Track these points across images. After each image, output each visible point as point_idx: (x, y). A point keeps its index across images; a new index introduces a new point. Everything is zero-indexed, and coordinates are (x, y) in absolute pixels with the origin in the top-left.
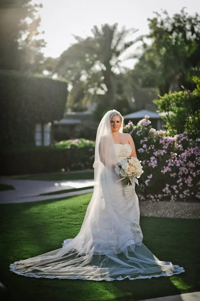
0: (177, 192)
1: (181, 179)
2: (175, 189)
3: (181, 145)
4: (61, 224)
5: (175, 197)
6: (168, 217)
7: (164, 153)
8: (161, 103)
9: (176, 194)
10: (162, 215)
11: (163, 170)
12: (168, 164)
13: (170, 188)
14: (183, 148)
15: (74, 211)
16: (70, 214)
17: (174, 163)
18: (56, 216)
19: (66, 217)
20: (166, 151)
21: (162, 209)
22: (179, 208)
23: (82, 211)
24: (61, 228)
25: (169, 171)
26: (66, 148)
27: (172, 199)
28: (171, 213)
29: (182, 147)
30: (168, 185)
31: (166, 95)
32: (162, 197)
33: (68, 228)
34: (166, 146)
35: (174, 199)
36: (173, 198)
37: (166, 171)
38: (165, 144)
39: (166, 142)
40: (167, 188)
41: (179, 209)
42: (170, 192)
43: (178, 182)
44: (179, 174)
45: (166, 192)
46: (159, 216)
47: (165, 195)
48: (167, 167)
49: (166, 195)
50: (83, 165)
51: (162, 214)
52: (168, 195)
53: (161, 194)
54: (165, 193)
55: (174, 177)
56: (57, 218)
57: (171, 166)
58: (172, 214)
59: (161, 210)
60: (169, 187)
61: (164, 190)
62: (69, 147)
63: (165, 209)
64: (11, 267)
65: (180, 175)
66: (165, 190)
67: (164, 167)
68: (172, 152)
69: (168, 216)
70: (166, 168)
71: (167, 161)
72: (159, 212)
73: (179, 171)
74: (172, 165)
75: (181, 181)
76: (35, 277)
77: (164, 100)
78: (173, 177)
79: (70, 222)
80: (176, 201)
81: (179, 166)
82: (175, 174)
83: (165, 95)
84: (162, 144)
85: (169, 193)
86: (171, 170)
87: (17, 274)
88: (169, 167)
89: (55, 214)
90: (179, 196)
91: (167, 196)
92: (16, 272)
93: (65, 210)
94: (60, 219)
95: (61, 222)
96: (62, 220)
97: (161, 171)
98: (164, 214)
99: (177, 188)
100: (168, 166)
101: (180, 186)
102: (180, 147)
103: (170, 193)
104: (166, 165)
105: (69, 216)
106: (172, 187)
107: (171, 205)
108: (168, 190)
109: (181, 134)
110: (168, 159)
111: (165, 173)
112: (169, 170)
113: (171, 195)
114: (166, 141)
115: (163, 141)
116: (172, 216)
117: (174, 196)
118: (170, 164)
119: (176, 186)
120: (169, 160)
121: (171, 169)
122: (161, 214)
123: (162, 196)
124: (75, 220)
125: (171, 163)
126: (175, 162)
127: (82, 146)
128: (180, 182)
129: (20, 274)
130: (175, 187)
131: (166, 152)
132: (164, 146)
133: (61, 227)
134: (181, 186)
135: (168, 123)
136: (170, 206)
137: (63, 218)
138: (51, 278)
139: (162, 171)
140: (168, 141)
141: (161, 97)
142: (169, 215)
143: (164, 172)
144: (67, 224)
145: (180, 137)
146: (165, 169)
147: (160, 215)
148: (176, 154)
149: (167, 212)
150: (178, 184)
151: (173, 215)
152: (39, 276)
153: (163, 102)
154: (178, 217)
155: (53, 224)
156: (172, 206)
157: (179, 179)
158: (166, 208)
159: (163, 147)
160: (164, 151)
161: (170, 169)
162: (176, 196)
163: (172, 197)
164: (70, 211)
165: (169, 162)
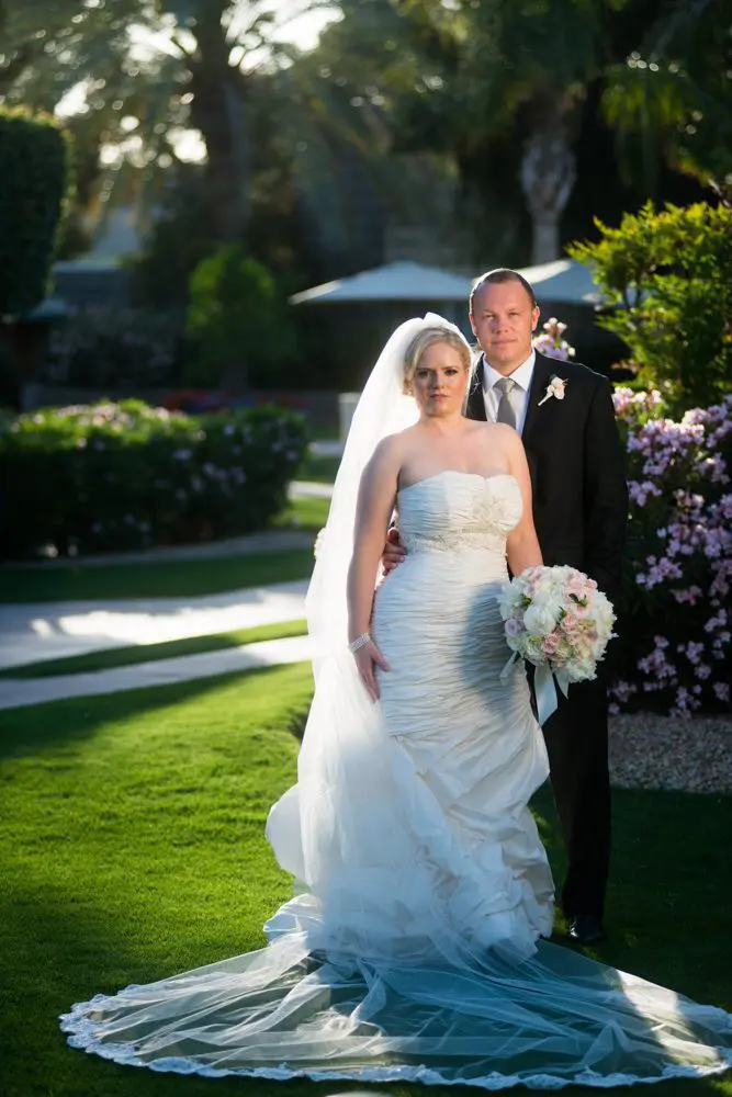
0: (703, 671)
1: (722, 613)
2: (696, 660)
3: (718, 455)
4: (191, 821)
5: (696, 697)
6: (676, 786)
7: (650, 495)
8: (607, 259)
9: (697, 681)
10: (643, 780)
11: (647, 573)
12: (668, 545)
13: (672, 656)
14: (725, 472)
15: (230, 760)
16: (214, 773)
17: (694, 540)
18: (152, 783)
19: (202, 789)
20: (659, 487)
21: (642, 750)
22: (722, 746)
23: (270, 758)
24: (200, 841)
25: (672, 576)
26: (65, 444)
27: (682, 704)
28: (686, 769)
29: (724, 465)
30: (662, 643)
31: (629, 219)
32: (632, 696)
33: (233, 839)
34: (656, 463)
35: (689, 706)
36: (686, 699)
37: (660, 579)
38: (653, 456)
39: (657, 446)
40: (659, 656)
41: (719, 751)
42: (672, 671)
43: (710, 626)
44: (713, 592)
45: (652, 672)
46: (634, 783)
47: (648, 687)
48: (664, 561)
49: (655, 686)
50: (145, 527)
51: (645, 775)
52: (661, 687)
53: (630, 682)
54: (652, 677)
55: (693, 602)
56: (163, 795)
57: (679, 557)
58: (691, 774)
59: (637, 753)
60: (665, 650)
61: (644, 665)
62: (81, 443)
63: (656, 753)
64: (67, 1029)
65: (718, 594)
66: (652, 664)
67: (651, 560)
68: (681, 493)
69: (674, 783)
70: (657, 563)
71: (662, 533)
72: (631, 767)
73: (712, 576)
74: (687, 550)
75: (723, 622)
76: (201, 1073)
77: (622, 247)
78: (687, 602)
79: (233, 814)
80: (697, 713)
81: (718, 554)
82: (695, 590)
83: (624, 225)
84: (638, 453)
85: (668, 679)
86: (679, 574)
87: (111, 1061)
88: (674, 560)
89: (146, 773)
90: (714, 693)
91: (658, 689)
92: (105, 1053)
93: (185, 753)
94: (179, 796)
95: (185, 811)
96: (190, 800)
97: (634, 578)
98: (656, 775)
99: (706, 657)
100: (665, 555)
101: (718, 644)
102: (712, 467)
103: (674, 676)
104: (660, 549)
105: (214, 782)
106: (680, 649)
107: (679, 734)
108: (662, 662)
109: (716, 408)
110: (664, 525)
111: (656, 585)
112: (671, 571)
113: (676, 687)
114: (658, 438)
115: (645, 440)
116: (692, 784)
117: (690, 692)
118: (674, 546)
119: (700, 646)
120: (671, 529)
121: (680, 568)
122: (639, 775)
123: (634, 688)
124: (250, 804)
125: (682, 542)
126: (699, 534)
127: (142, 435)
128: (718, 629)
129: (128, 1058)
130: (693, 651)
131: (657, 493)
132: (650, 461)
133: (200, 836)
134: (724, 643)
135: (640, 353)
136: (675, 737)
137: (191, 791)
138: (276, 1078)
139: (640, 579)
140: (664, 442)
141: (607, 231)
142: (678, 781)
143: (651, 583)
144: (221, 820)
145: (715, 419)
146: (654, 570)
147: (637, 780)
148: (699, 499)
149: (666, 763)
150: (708, 639)
151: (699, 780)
152: (217, 1067)
153: (616, 254)
154: (723, 788)
155: (154, 821)
156: (684, 737)
157: (714, 613)
158: (662, 749)
159: (646, 469)
160: (648, 486)
161: (675, 567)
162: (698, 689)
163: (683, 694)
164: (211, 759)
165: (669, 536)
